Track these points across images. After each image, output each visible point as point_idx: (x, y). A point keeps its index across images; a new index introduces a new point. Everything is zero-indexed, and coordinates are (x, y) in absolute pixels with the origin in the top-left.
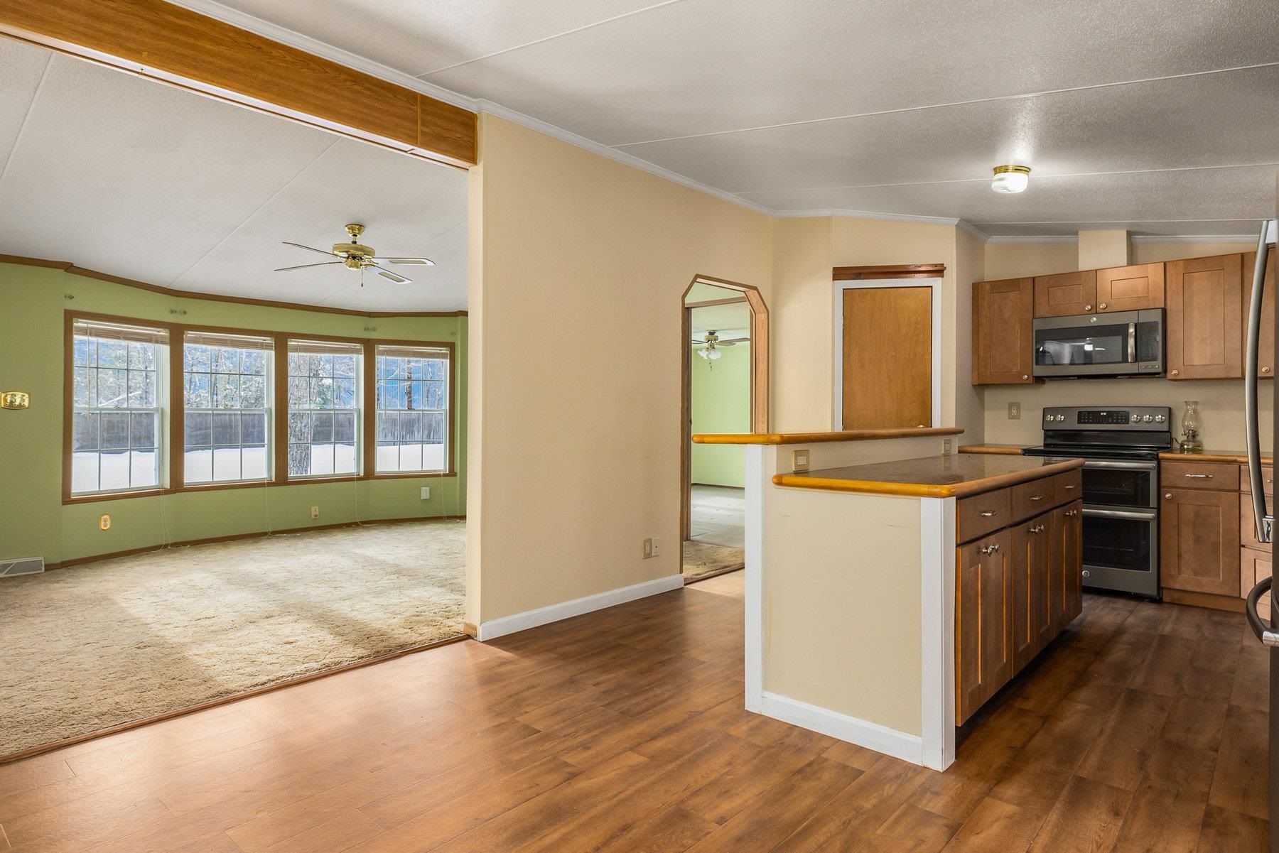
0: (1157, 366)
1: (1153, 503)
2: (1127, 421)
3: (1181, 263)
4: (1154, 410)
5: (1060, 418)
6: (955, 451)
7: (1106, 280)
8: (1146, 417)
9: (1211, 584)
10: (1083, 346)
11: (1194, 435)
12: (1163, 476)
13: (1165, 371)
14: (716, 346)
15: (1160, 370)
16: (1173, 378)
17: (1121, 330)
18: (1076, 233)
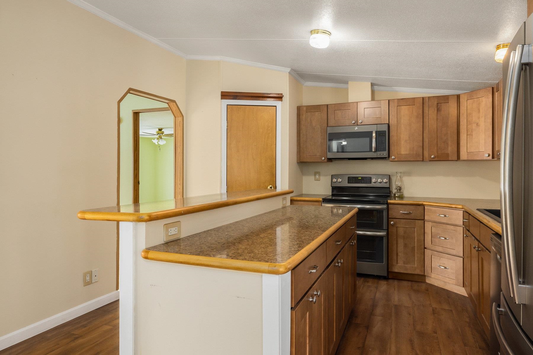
0: (385, 154)
1: (385, 227)
2: (370, 182)
3: (396, 101)
4: (383, 176)
5: (340, 180)
6: (288, 203)
7: (362, 107)
8: (379, 180)
9: (412, 268)
10: (341, 143)
11: (400, 189)
12: (390, 212)
13: (389, 156)
14: (162, 137)
15: (387, 156)
16: (392, 160)
17: (368, 134)
18: (346, 83)
